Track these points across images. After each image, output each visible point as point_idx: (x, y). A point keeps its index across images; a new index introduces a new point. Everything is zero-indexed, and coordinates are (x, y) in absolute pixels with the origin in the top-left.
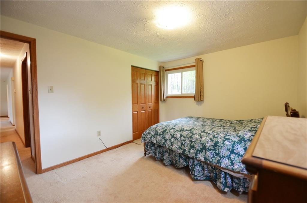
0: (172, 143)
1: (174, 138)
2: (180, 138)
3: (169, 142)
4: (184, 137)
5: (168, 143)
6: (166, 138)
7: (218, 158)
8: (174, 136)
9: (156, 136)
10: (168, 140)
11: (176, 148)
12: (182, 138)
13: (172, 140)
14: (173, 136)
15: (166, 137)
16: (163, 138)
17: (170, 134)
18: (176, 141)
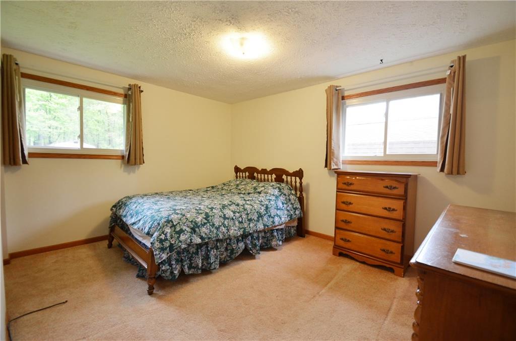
0: (227, 227)
1: (228, 219)
2: (234, 216)
3: (223, 228)
4: (239, 213)
5: (222, 230)
6: (217, 224)
7: (271, 219)
8: (226, 216)
9: (197, 229)
10: (220, 226)
11: (235, 232)
12: (237, 215)
13: (226, 223)
14: (225, 218)
15: (215, 223)
16: (213, 228)
17: (220, 217)
18: (232, 222)
